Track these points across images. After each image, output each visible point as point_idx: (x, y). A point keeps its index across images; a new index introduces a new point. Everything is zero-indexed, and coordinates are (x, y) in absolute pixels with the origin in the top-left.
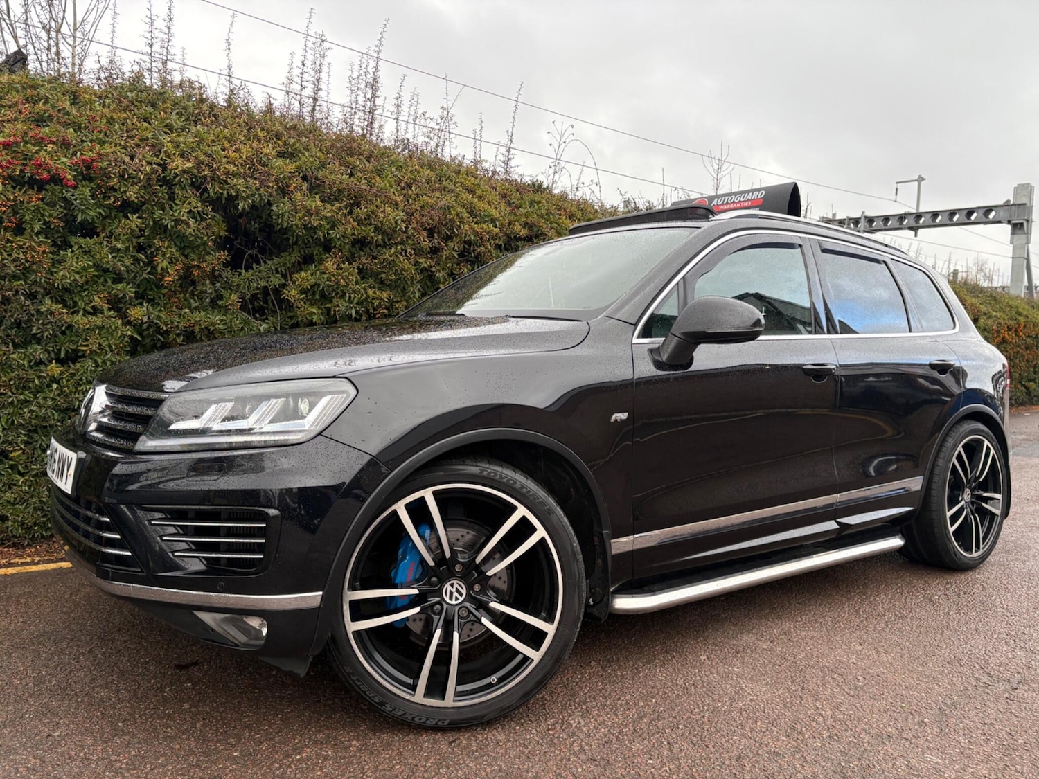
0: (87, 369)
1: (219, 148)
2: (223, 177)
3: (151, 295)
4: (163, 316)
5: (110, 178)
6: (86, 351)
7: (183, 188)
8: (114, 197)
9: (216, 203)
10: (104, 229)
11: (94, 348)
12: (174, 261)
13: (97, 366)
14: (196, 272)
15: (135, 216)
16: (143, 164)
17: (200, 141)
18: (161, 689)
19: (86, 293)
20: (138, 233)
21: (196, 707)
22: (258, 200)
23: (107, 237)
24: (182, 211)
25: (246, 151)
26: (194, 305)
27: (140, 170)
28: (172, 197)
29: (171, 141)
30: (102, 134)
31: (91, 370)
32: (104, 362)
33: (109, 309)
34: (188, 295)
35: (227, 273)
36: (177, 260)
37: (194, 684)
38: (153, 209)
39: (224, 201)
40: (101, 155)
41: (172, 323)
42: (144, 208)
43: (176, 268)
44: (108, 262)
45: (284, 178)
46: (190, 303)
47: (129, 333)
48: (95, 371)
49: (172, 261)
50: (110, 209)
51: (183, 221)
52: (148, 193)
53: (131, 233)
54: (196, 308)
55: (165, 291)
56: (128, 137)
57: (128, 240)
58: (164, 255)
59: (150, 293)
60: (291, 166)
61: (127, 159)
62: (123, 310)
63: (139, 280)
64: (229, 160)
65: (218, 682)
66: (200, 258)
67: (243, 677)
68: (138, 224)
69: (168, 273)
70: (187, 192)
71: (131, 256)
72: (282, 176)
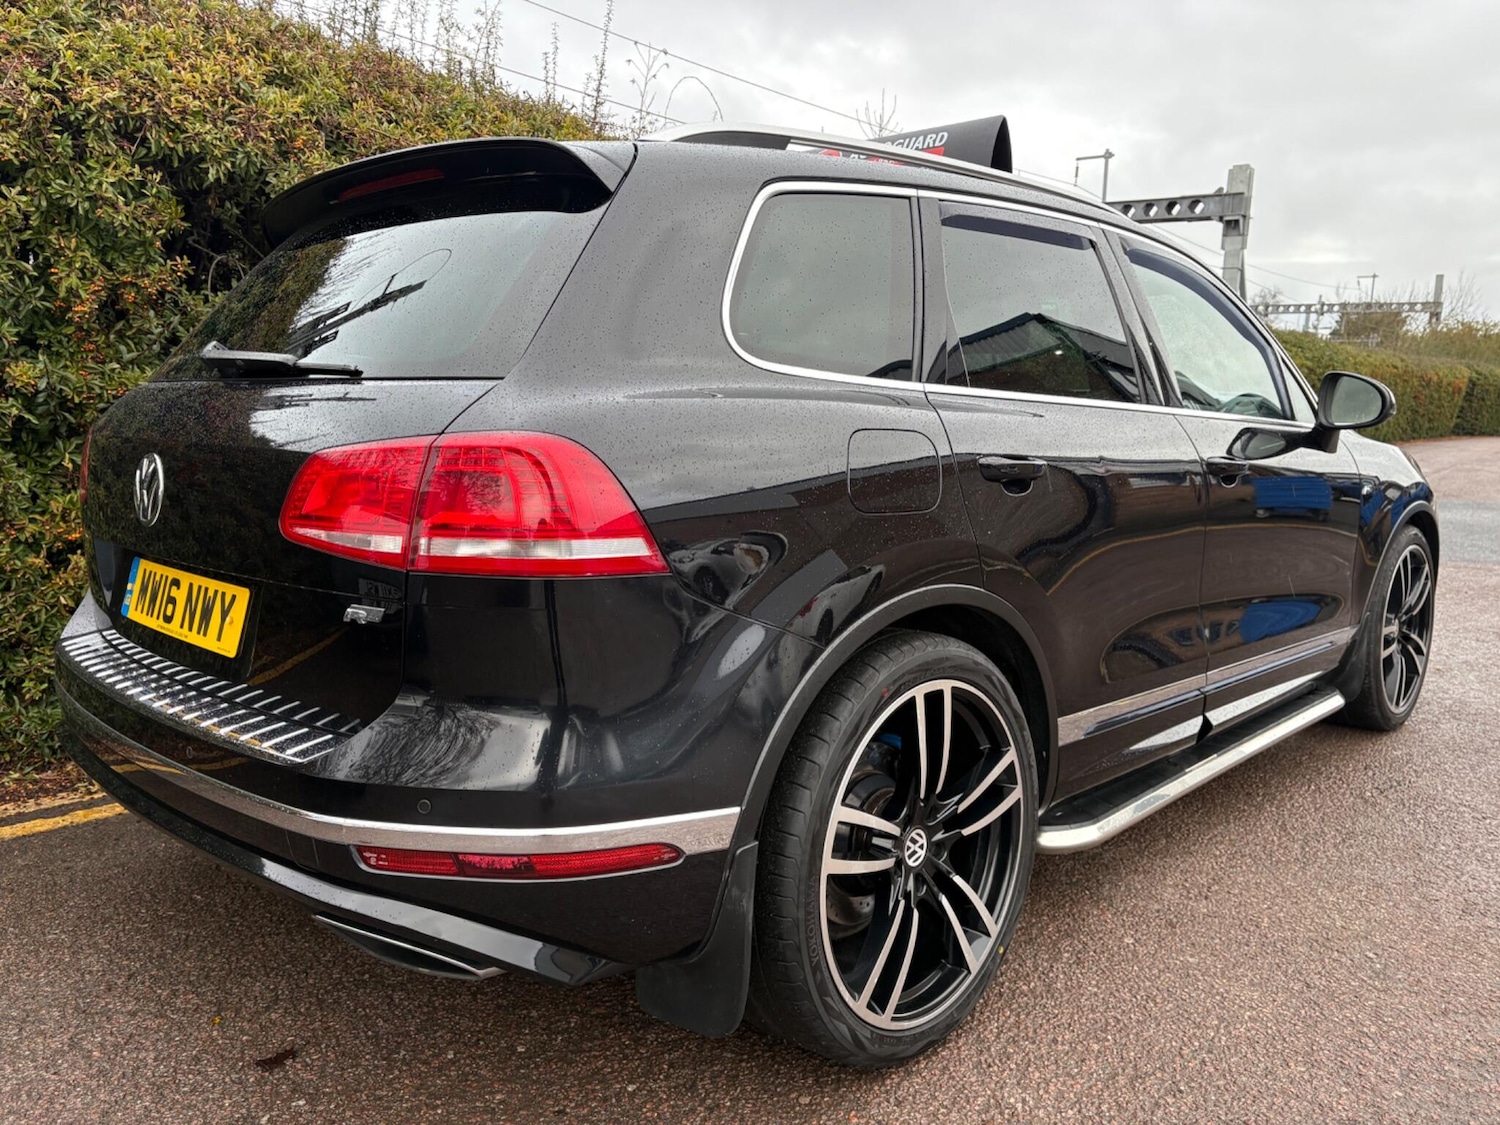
1: (160, 63)
2: (176, 118)
3: (43, 338)
4: (73, 377)
7: (103, 138)
9: (162, 163)
12: (89, 275)
14: (130, 295)
15: (14, 191)
16: (23, 90)
17: (124, 50)
20: (19, 224)
22: (245, 163)
24: (105, 182)
25: (211, 70)
26: (128, 357)
27: (20, 102)
28: (81, 155)
29: (69, 47)
34: (112, 337)
35: (186, 297)
36: (94, 274)
38: (47, 176)
39: (176, 164)
41: (90, 389)
42: (29, 174)
43: (93, 288)
45: (285, 124)
46: (118, 351)
47: (15, 411)
49: (85, 274)
51: (106, 200)
52: (36, 147)
53: (7, 223)
54: (132, 362)
55: (70, 330)
58: (70, 264)
59: (42, 334)
60: (294, 105)
63: (24, 309)
64: (183, 86)
65: (356, 1091)
66: (136, 270)
67: (397, 1072)
68: (22, 206)
69: (79, 297)
70: (108, 144)
71: (9, 266)
72: (281, 120)
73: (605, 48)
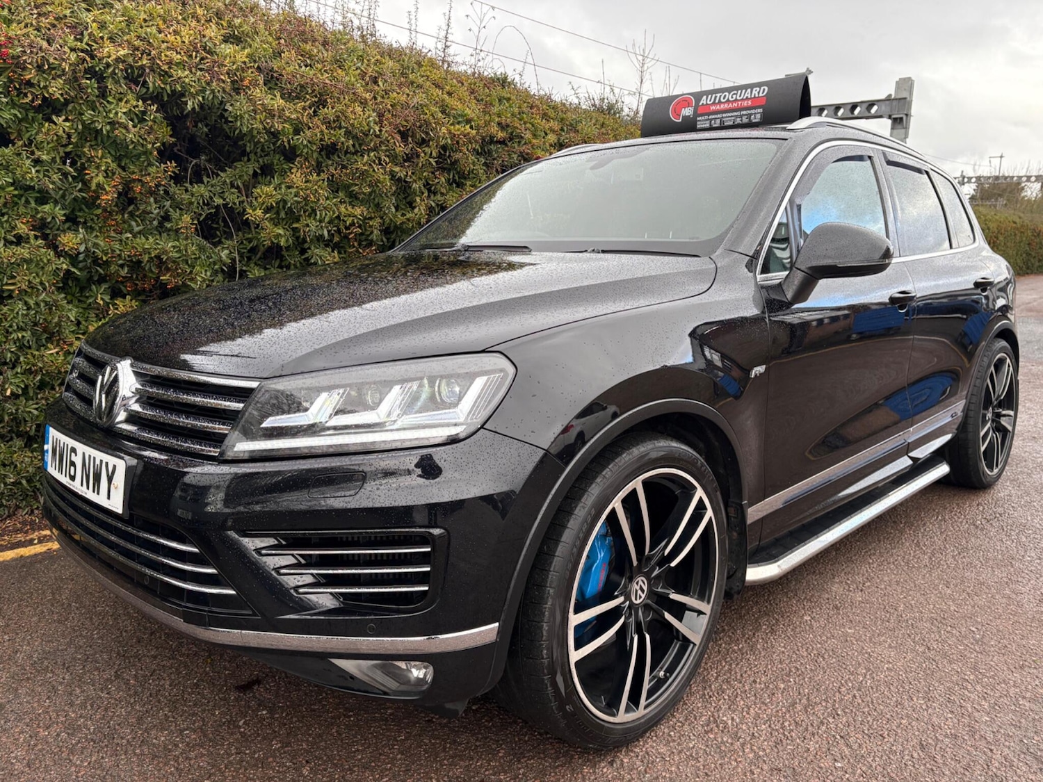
0: (17, 313)
1: (154, 30)
2: (165, 67)
3: (81, 217)
4: (102, 243)
5: (24, 69)
6: (12, 291)
7: (117, 82)
8: (32, 93)
9: (156, 98)
10: (20, 137)
11: (24, 287)
12: (110, 174)
13: (29, 308)
14: (138, 188)
15: (61, 119)
16: (65, 51)
18: (232, 723)
19: (6, 218)
20: (64, 141)
21: (289, 744)
22: (211, 97)
23: (25, 146)
24: (120, 112)
25: (187, 34)
26: (137, 229)
27: (63, 59)
28: (103, 94)
29: (94, 21)
30: (6, 10)
31: (22, 314)
32: (37, 304)
33: (36, 237)
34: (126, 216)
35: (174, 189)
36: (114, 174)
37: (272, 711)
38: (81, 108)
39: (166, 99)
40: (10, 38)
41: (113, 251)
42: (70, 107)
43: (113, 183)
44: (32, 179)
45: (237, 70)
46: (130, 225)
47: (65, 266)
48: (27, 315)
49: (108, 174)
50: (26, 110)
51: (121, 124)
52: (74, 89)
53: (57, 141)
54: (140, 232)
55: (99, 212)
56: (39, 14)
57: (54, 149)
58: (98, 168)
59: (81, 214)
60: (242, 56)
61: (45, 44)
62: (51, 237)
63: (69, 198)
64: (169, 45)
65: (299, 706)
66: (141, 171)
67: (324, 695)
68: (66, 129)
69: (105, 189)
70: (121, 86)
71: (58, 169)
72: (234, 67)
73: (451, 7)
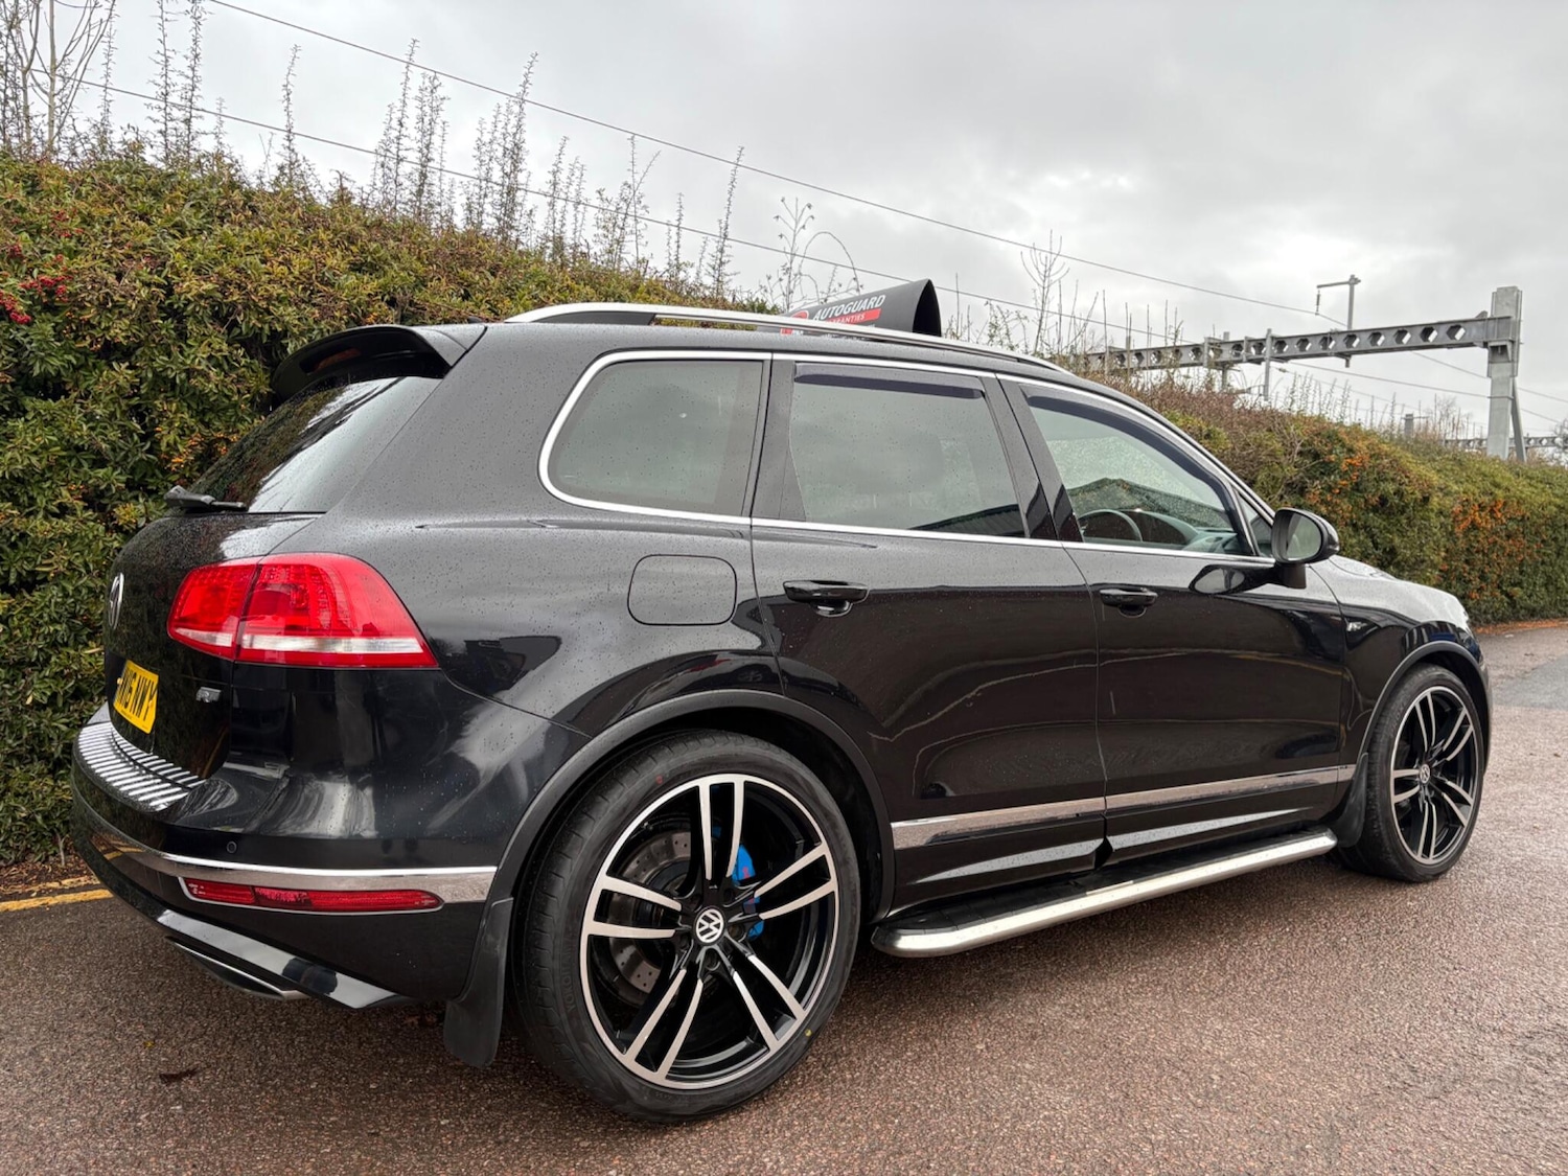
0: (50, 602)
1: (256, 260)
2: (263, 304)
3: (152, 484)
5: (84, 308)
6: (48, 573)
7: (200, 322)
8: (92, 336)
9: (251, 343)
10: (77, 385)
11: (61, 568)
12: (187, 432)
13: (66, 596)
14: (222, 449)
15: (123, 366)
16: (137, 287)
17: (228, 249)
18: (134, 1116)
19: (48, 484)
20: (129, 391)
21: (185, 1145)
22: (318, 338)
23: (81, 398)
24: (198, 356)
25: (300, 262)
27: (131, 296)
28: (182, 335)
29: (182, 250)
30: (74, 240)
31: (56, 603)
32: (77, 590)
33: (86, 509)
36: (193, 431)
37: (188, 1107)
38: (153, 354)
39: (265, 341)
40: (70, 273)
42: (138, 352)
43: (191, 443)
44: (81, 437)
45: (359, 304)
47: (116, 545)
48: (63, 604)
49: (184, 432)
50: (87, 355)
51: (200, 372)
52: (145, 330)
53: (118, 391)
55: (174, 478)
56: (115, 244)
57: (113, 401)
59: (151, 481)
60: (371, 285)
61: (111, 279)
62: (109, 508)
63: (131, 461)
64: (272, 277)
65: (224, 1103)
66: (228, 428)
67: (263, 1094)
68: (129, 377)
69: (178, 450)
70: (206, 327)
71: (119, 426)
72: (355, 301)
73: (729, 212)
